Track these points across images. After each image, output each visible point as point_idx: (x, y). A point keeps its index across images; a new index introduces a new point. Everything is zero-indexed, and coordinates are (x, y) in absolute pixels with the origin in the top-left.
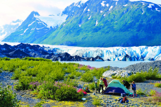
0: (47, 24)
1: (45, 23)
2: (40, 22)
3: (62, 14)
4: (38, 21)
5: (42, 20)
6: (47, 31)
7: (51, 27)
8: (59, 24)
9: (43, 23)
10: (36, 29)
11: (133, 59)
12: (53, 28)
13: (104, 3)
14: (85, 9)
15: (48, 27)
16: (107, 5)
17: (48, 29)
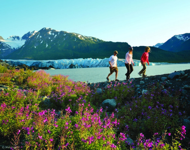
0: (11, 46)
1: (9, 46)
2: (5, 45)
3: (22, 39)
4: (3, 44)
5: (6, 43)
6: (11, 51)
7: (14, 48)
8: (20, 46)
9: (7, 45)
10: (2, 50)
11: (77, 67)
12: (16, 49)
13: (51, 33)
14: (38, 36)
15: (11, 48)
16: (53, 34)
17: (12, 49)
